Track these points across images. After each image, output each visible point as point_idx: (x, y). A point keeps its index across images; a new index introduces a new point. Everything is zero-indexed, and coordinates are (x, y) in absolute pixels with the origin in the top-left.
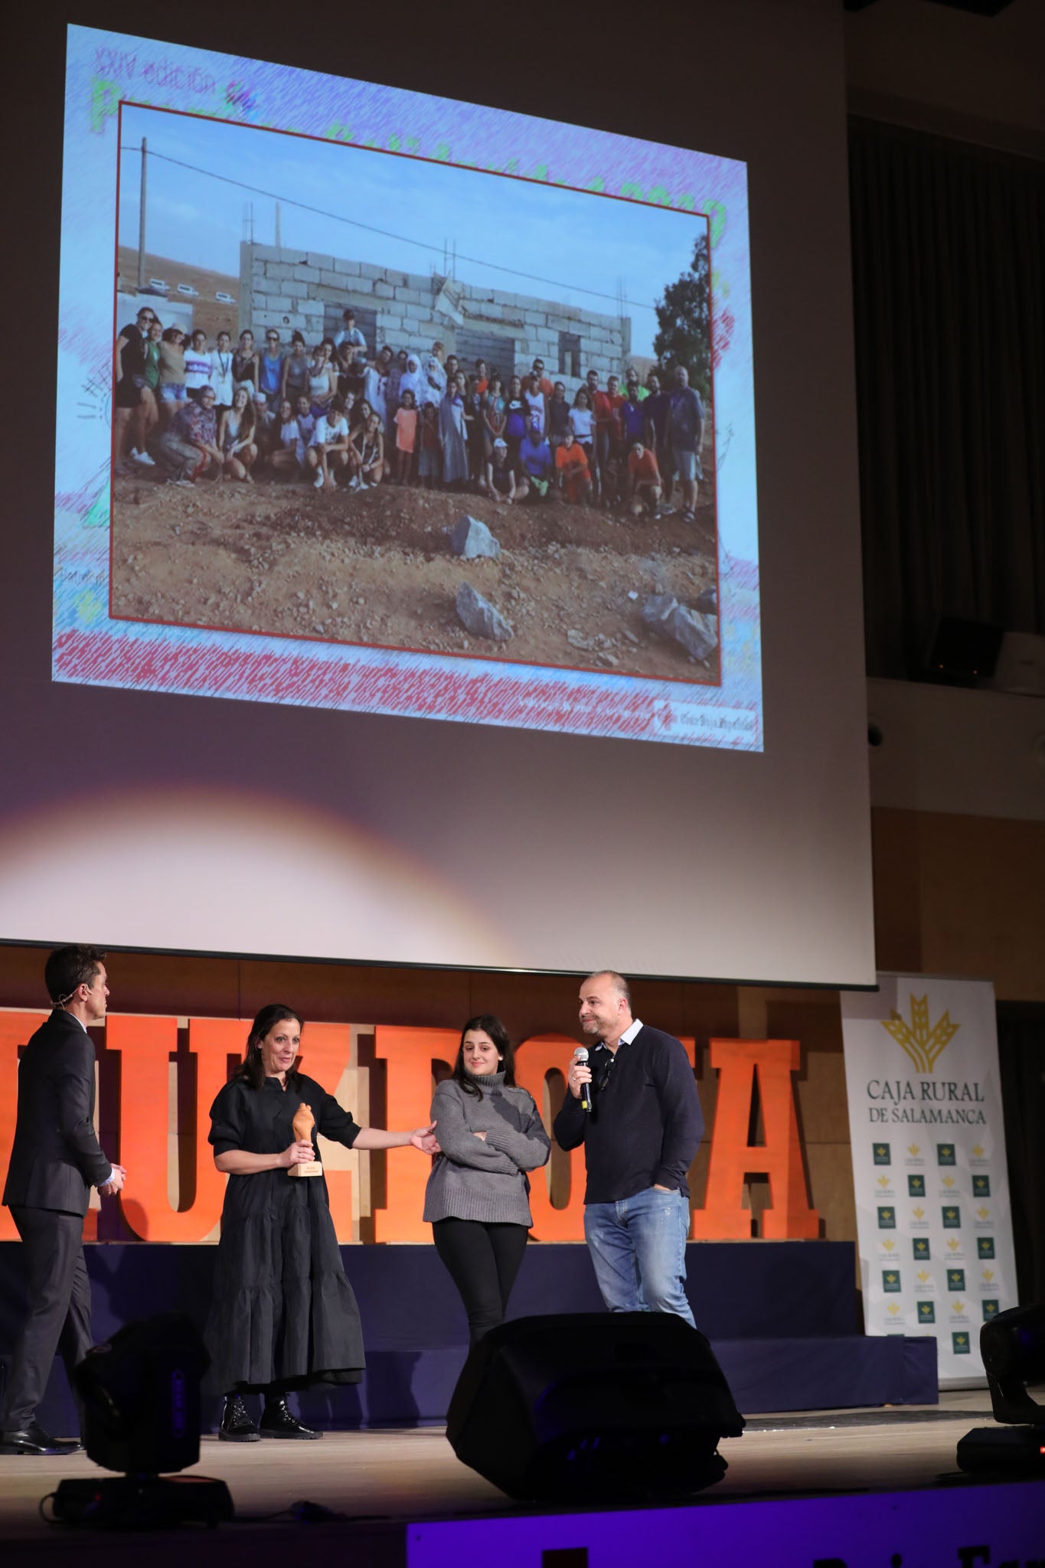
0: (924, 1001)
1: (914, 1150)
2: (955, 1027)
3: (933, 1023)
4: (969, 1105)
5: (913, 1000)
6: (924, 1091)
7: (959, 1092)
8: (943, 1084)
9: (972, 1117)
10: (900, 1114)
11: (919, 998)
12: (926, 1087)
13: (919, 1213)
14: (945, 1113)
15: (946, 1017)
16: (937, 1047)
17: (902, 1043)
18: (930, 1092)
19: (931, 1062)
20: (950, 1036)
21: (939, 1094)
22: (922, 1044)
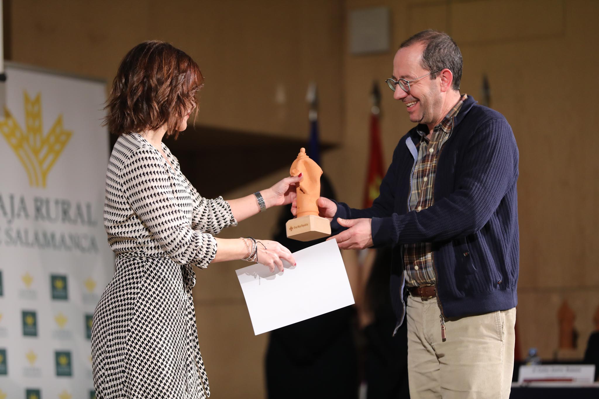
0: (38, 100)
1: (28, 279)
2: (69, 135)
3: (46, 129)
4: (82, 230)
5: (27, 99)
6: (38, 210)
7: (72, 212)
8: (57, 202)
9: (85, 243)
10: (14, 234)
11: (33, 96)
12: (39, 204)
13: (31, 357)
14: (58, 237)
15: (59, 122)
16: (50, 158)
17: (17, 147)
18: (44, 210)
19: (45, 174)
20: (64, 144)
21: (53, 214)
22: (36, 152)
